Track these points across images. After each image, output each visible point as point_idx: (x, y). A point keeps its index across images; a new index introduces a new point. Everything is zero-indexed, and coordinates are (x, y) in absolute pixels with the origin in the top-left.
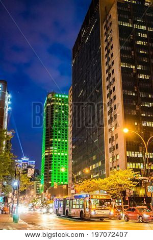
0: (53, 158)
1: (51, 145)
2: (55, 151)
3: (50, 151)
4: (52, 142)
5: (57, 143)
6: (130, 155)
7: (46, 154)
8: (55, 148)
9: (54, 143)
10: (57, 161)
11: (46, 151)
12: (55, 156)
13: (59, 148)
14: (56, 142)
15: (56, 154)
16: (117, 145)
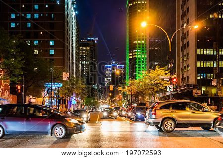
0: (137, 61)
1: (135, 48)
2: (139, 53)
3: (134, 54)
4: (135, 44)
5: (141, 46)
6: (202, 53)
7: (130, 57)
8: (139, 51)
9: (137, 46)
10: (141, 63)
11: (130, 55)
12: (139, 59)
13: (143, 50)
14: (139, 44)
15: (139, 56)
16: (188, 43)
